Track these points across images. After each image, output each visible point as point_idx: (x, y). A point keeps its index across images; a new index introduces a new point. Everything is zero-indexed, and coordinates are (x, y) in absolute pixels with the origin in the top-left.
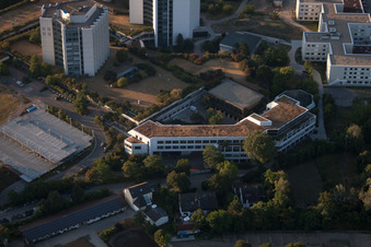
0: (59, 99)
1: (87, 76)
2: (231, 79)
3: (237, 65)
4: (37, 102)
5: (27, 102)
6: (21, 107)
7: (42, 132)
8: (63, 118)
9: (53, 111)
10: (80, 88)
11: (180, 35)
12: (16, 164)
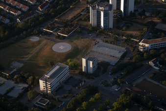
0: (105, 37)
1: (110, 28)
2: (158, 23)
3: (156, 18)
4: (98, 40)
5: (95, 40)
6: (94, 42)
7: (107, 49)
8: (111, 43)
9: (106, 42)
10: (112, 33)
11: (131, 12)
12: (105, 60)
